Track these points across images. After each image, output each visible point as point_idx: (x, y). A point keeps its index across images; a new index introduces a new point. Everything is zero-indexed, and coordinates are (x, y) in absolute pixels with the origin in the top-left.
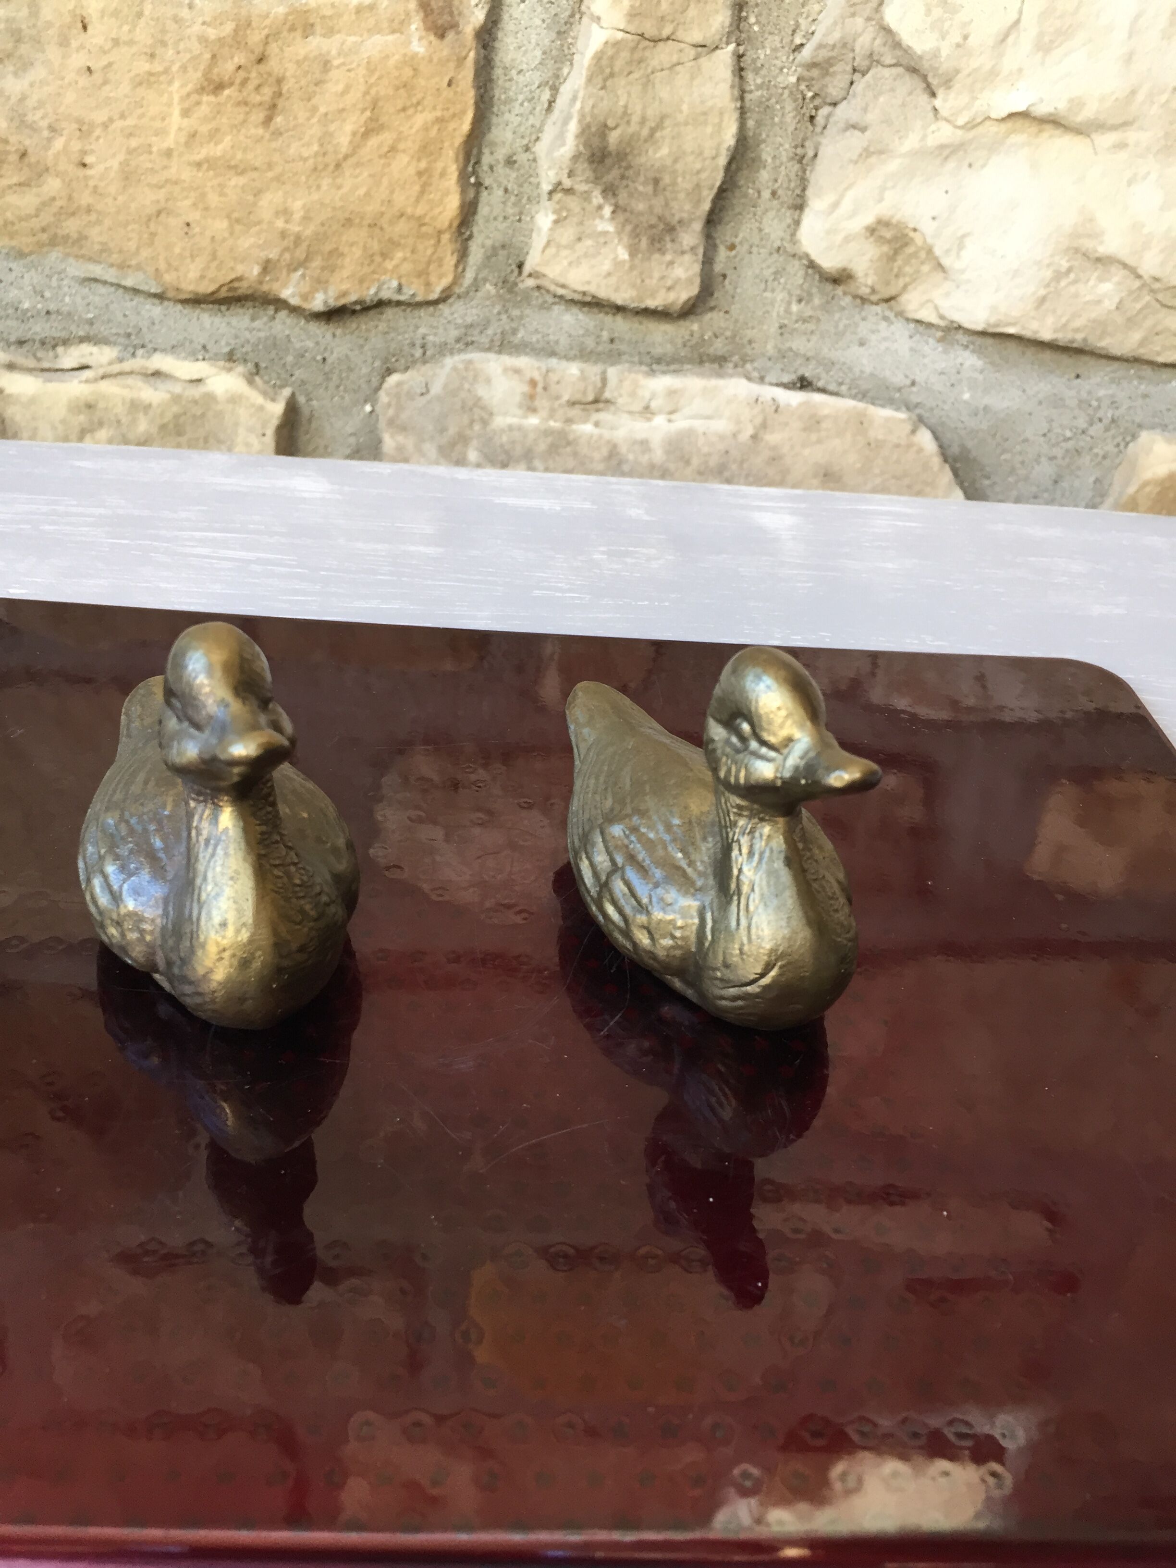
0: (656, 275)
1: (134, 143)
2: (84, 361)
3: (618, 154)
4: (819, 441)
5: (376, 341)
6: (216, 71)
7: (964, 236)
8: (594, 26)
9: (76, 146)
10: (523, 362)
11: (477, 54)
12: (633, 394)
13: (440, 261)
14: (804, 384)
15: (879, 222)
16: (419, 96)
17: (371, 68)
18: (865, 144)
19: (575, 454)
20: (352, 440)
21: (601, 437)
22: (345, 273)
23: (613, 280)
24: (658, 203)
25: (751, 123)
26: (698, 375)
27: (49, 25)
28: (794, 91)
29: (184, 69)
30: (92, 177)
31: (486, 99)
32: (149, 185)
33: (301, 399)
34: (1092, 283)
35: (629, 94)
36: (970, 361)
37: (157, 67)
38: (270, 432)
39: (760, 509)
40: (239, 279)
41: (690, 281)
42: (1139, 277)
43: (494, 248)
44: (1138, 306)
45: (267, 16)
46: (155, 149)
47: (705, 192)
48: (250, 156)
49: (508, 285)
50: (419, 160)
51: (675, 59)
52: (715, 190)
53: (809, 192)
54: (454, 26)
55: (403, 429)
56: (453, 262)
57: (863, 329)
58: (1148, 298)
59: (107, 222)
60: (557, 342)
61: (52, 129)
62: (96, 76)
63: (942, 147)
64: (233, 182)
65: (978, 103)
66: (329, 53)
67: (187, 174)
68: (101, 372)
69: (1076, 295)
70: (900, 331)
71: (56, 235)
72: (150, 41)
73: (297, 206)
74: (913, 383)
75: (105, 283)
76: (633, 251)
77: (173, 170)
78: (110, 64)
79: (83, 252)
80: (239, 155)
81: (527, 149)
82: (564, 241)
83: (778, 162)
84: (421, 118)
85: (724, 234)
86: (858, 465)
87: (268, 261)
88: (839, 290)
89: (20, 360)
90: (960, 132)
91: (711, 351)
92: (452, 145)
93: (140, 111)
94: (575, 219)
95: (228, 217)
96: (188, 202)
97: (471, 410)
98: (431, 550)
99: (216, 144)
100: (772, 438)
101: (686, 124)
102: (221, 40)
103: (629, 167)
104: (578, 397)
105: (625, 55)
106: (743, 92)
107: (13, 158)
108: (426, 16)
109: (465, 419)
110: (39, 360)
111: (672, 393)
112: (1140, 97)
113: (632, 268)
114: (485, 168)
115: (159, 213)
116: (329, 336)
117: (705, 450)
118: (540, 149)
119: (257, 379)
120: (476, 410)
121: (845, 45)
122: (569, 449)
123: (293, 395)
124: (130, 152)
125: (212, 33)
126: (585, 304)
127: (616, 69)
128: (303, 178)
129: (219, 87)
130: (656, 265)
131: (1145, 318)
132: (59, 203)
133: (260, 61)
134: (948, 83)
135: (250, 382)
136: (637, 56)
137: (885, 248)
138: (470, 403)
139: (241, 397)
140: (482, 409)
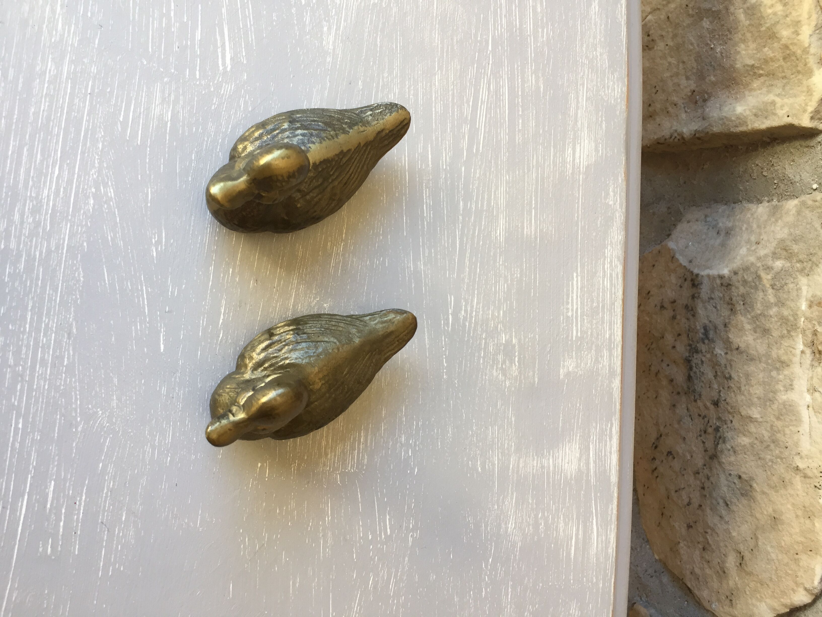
4: (797, 516)
19: (782, 337)
20: (797, 178)
21: (794, 355)
55: (799, 213)
86: (783, 544)
97: (810, 260)
100: (798, 481)
109: (801, 257)
117: (787, 431)
120: (810, 264)
122: (785, 332)
138: (814, 259)
139: (811, 95)
140: (811, 268)
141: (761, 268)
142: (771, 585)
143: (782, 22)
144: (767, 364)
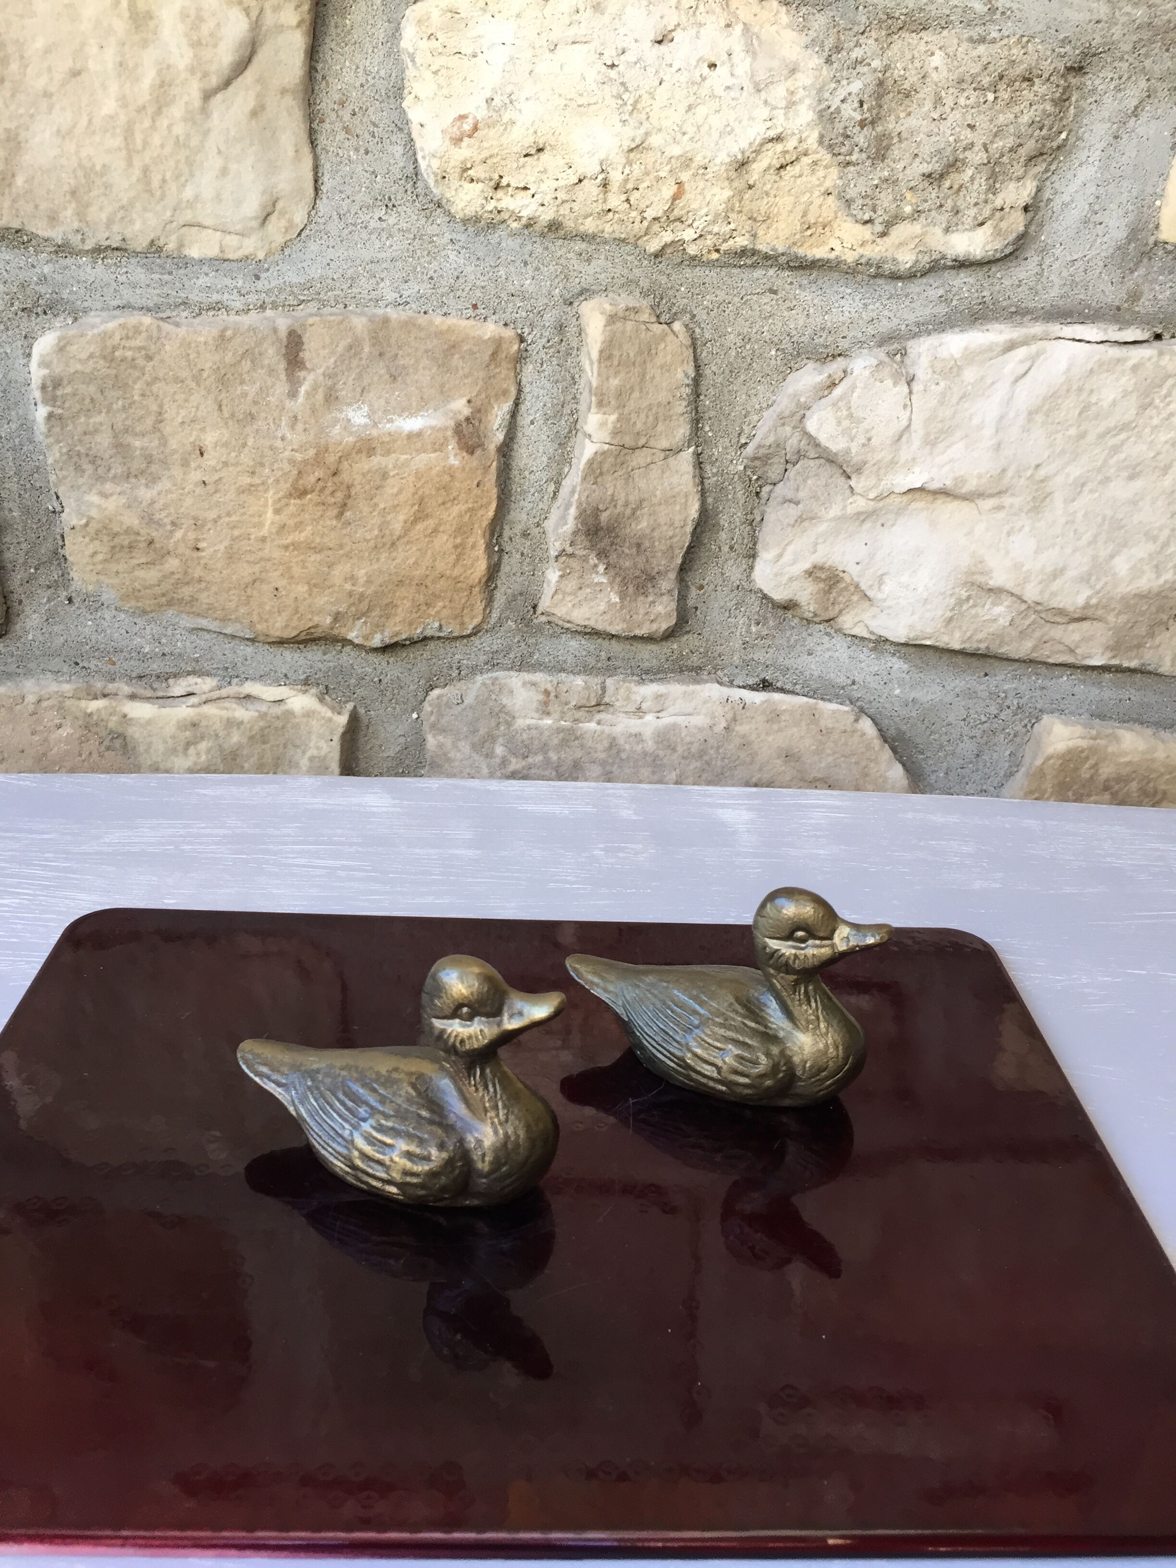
0: (642, 611)
1: (236, 533)
2: (190, 689)
3: (608, 529)
4: (780, 730)
5: (422, 667)
6: (301, 482)
7: (882, 575)
8: (587, 440)
9: (192, 536)
10: (539, 677)
11: (499, 462)
12: (628, 698)
13: (472, 605)
14: (765, 685)
15: (815, 567)
16: (455, 494)
17: (418, 475)
18: (799, 514)
19: (582, 746)
20: (402, 740)
21: (602, 732)
22: (398, 619)
23: (607, 617)
24: (641, 561)
25: (710, 500)
26: (678, 682)
27: (175, 451)
28: (742, 476)
29: (277, 481)
30: (204, 557)
31: (506, 491)
32: (248, 562)
33: (362, 711)
34: (987, 607)
35: (615, 486)
36: (898, 665)
37: (257, 481)
38: (336, 738)
39: (723, 806)
40: (316, 626)
41: (669, 615)
42: (1025, 602)
43: (514, 596)
44: (1027, 622)
45: (340, 443)
46: (253, 537)
47: (677, 551)
48: (326, 540)
49: (526, 622)
50: (455, 537)
51: (649, 460)
52: (685, 549)
53: (759, 547)
54: (481, 445)
55: (443, 731)
56: (481, 608)
57: (810, 643)
58: (1033, 617)
59: (214, 589)
60: (565, 662)
61: (173, 524)
62: (208, 487)
63: (859, 514)
64: (312, 559)
65: (883, 482)
66: (386, 467)
67: (277, 554)
68: (204, 697)
69: (976, 616)
70: (840, 644)
71: (173, 598)
72: (251, 463)
73: (361, 573)
74: (854, 683)
75: (209, 631)
76: (623, 596)
77: (267, 551)
78: (220, 479)
79: (194, 609)
80: (318, 540)
81: (538, 525)
82: (568, 590)
83: (733, 526)
84: (456, 510)
85: (694, 578)
86: (814, 748)
87: (338, 613)
88: (789, 615)
89: (141, 691)
90: (872, 503)
91: (689, 663)
92: (480, 526)
93: (242, 511)
94: (577, 575)
95: (308, 583)
96: (278, 573)
97: (497, 715)
98: (471, 853)
99: (300, 532)
100: (741, 729)
101: (660, 504)
102: (305, 462)
103: (617, 536)
104: (583, 702)
105: (611, 460)
106: (702, 478)
107: (143, 545)
108: (460, 439)
109: (493, 723)
110: (155, 690)
111: (658, 697)
112: (1010, 473)
113: (622, 608)
114: (506, 539)
115: (254, 581)
116: (384, 663)
117: (688, 739)
118: (549, 525)
119: (327, 697)
120: (502, 715)
121: (778, 446)
122: (576, 742)
123: (355, 707)
124: (233, 539)
125: (299, 457)
126: (586, 634)
127: (605, 470)
128: (367, 554)
129: (304, 493)
130: (642, 605)
131: (1034, 631)
132: (176, 576)
133: (335, 474)
134: (859, 470)
135: (321, 700)
136: (619, 460)
137: (822, 585)
138: (497, 710)
139: (314, 712)
140: (506, 714)
141: (503, 771)
142: (864, 763)
143: (221, 741)
144: (613, 764)
